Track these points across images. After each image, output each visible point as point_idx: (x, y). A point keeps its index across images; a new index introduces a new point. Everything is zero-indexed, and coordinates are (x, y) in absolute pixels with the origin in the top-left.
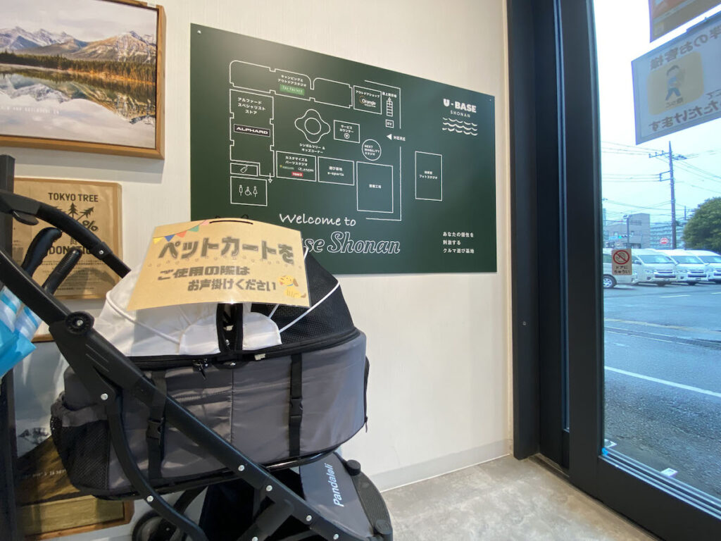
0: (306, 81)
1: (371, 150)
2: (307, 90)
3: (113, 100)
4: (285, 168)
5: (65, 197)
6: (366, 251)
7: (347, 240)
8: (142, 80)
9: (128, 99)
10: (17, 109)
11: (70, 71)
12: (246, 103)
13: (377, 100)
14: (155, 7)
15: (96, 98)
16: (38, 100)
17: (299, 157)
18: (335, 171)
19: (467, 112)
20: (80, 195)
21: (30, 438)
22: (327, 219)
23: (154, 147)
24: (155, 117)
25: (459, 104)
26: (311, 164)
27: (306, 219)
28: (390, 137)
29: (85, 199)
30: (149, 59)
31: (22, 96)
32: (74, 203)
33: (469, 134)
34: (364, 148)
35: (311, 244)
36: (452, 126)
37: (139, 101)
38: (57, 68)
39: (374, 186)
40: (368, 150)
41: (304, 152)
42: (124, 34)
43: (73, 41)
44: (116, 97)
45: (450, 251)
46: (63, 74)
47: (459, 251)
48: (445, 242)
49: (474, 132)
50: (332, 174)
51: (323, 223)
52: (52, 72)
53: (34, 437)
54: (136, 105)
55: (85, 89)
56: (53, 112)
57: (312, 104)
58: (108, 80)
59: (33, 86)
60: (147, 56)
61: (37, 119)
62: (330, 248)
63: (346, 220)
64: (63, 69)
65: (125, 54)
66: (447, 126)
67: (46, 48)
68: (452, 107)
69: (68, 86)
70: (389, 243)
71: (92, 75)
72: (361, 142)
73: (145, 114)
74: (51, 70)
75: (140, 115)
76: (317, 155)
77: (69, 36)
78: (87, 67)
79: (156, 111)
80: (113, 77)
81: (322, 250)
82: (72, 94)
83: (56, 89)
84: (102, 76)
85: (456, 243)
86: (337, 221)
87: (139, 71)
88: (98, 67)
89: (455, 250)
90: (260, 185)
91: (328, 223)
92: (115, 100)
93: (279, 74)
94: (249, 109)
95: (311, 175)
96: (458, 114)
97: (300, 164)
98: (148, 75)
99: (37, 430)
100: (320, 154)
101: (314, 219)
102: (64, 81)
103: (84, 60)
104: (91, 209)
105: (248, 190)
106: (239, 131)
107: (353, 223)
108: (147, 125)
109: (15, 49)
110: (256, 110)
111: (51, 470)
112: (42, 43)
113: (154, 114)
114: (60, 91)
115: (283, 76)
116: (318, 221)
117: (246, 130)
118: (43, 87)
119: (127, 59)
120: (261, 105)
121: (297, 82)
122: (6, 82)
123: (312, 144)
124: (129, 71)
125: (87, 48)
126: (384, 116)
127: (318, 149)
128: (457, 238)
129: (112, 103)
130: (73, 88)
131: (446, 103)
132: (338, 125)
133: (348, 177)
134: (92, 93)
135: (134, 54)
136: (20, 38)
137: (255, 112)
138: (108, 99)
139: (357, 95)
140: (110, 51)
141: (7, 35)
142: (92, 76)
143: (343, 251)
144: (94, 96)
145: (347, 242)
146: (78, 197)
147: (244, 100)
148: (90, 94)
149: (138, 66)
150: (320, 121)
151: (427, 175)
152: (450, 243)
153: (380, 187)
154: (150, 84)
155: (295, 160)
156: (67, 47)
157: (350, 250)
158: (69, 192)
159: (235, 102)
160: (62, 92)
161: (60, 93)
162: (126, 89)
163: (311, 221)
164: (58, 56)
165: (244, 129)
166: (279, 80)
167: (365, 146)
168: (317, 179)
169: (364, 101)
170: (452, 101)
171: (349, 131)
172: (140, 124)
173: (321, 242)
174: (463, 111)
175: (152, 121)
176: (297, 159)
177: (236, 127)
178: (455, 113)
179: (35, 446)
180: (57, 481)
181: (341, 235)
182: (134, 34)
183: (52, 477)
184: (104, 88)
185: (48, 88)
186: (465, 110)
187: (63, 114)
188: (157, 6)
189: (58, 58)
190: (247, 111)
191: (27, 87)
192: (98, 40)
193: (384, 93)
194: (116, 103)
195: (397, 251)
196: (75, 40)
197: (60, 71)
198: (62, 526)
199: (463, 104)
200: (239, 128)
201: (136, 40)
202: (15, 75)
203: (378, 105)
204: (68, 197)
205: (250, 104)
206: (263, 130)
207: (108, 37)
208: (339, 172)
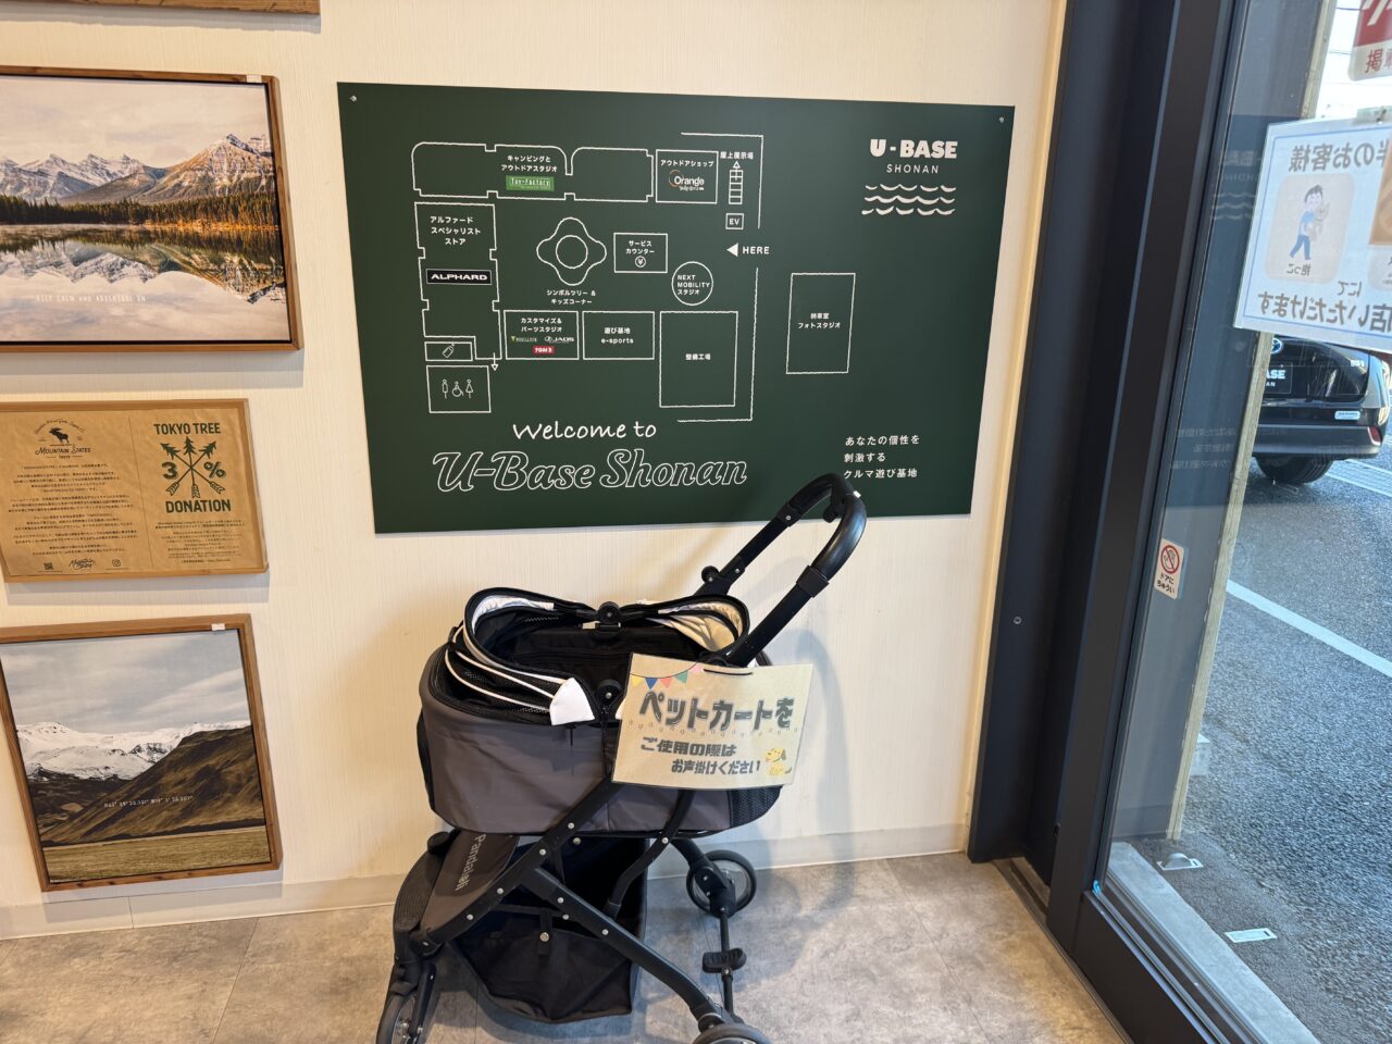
0: (557, 159)
1: (690, 285)
2: (558, 177)
3: (219, 266)
4: (522, 340)
5: (176, 429)
6: (675, 482)
7: (638, 462)
8: (258, 224)
9: (241, 262)
10: (85, 299)
11: (148, 226)
12: (444, 225)
13: (707, 174)
14: (260, 81)
15: (194, 267)
16: (112, 281)
17: (545, 316)
18: (617, 336)
19: (932, 161)
20: (196, 425)
21: (144, 755)
22: (600, 427)
23: (288, 339)
24: (284, 285)
25: (912, 144)
26: (569, 328)
27: (561, 431)
28: (734, 250)
29: (202, 430)
30: (264, 182)
31: (87, 277)
32: (190, 437)
33: (931, 212)
34: (676, 281)
35: (569, 474)
36: (885, 203)
37: (258, 262)
38: (128, 223)
39: (695, 357)
40: (685, 285)
41: (557, 306)
42: (219, 142)
43: (142, 171)
44: (223, 261)
45: (859, 474)
46: (139, 232)
47: (880, 473)
48: (848, 457)
49: (944, 207)
50: (611, 341)
51: (592, 435)
52: (121, 231)
53: (148, 754)
54: (254, 269)
55: (176, 253)
56: (136, 299)
57: (570, 207)
58: (207, 233)
59: (99, 259)
60: (260, 178)
61: (117, 312)
62: (604, 481)
63: (637, 427)
64: (137, 224)
65: (226, 181)
66: (877, 204)
67: (106, 189)
68: (892, 157)
69: (149, 252)
70: (725, 466)
71: (181, 227)
72: (671, 271)
73: (268, 283)
74: (119, 227)
75: (262, 286)
76: (579, 307)
77: (133, 161)
78: (171, 215)
79: (284, 275)
80: (213, 226)
81: (590, 483)
82: (159, 266)
83: (134, 260)
84: (196, 227)
85: (874, 458)
86: (619, 430)
87: (251, 208)
88: (189, 211)
89: (870, 473)
90: (480, 377)
91: (602, 435)
92: (223, 267)
93: (503, 152)
94: (452, 236)
95: (569, 349)
96: (907, 169)
97: (548, 329)
98: (266, 215)
99: (152, 746)
100: (586, 307)
101: (576, 430)
102: (143, 244)
103: (165, 202)
104: (213, 445)
105: (457, 388)
106: (435, 280)
107: (651, 431)
108: (273, 302)
109: (59, 196)
110: (463, 237)
111: (174, 795)
112: (97, 180)
113: (281, 280)
114: (140, 262)
115: (510, 158)
116: (583, 432)
117: (449, 276)
118: (115, 258)
119: (229, 191)
120: (472, 225)
121: (538, 163)
122: (59, 256)
123: (570, 288)
124: (236, 213)
125: (165, 179)
126: (724, 207)
127: (583, 297)
128: (877, 449)
129: (217, 272)
130: (159, 255)
131: (878, 148)
132: (623, 242)
133: (642, 346)
134: (187, 259)
135: (239, 178)
136: (61, 175)
137: (463, 240)
138: (211, 266)
139: (663, 171)
140: (203, 179)
141: (41, 173)
142: (181, 229)
143: (631, 483)
144: (190, 264)
145: (637, 468)
146: (193, 428)
147: (441, 220)
148: (185, 262)
149: (248, 201)
150: (587, 238)
151: (816, 321)
152: (860, 458)
153: (708, 357)
154: (271, 228)
155: (539, 324)
156: (135, 182)
157: (644, 482)
158: (180, 422)
159: (426, 226)
160: (144, 263)
161: (140, 265)
162: (236, 245)
163: (569, 433)
164: (125, 201)
165: (445, 276)
166: (505, 166)
167: (680, 277)
168: (581, 355)
169: (679, 180)
170: (894, 141)
171: (646, 251)
172: (263, 301)
173: (589, 470)
174: (922, 160)
175: (280, 293)
176: (542, 320)
177: (431, 273)
178: (898, 168)
179: (151, 765)
180: (183, 810)
181: (627, 455)
182: (234, 142)
183: (176, 804)
184: (202, 247)
185: (121, 259)
186: (928, 155)
187: (152, 300)
188: (263, 77)
189: (125, 204)
190: (448, 241)
191: (93, 261)
192: (179, 162)
193: (723, 155)
194: (224, 271)
195: (739, 479)
196: (145, 167)
197: (133, 227)
198: (192, 864)
199: (923, 144)
200: (435, 276)
201: (239, 150)
202: (69, 243)
203: (709, 185)
204: (180, 429)
205: (451, 225)
206: (479, 273)
207: (194, 155)
208: (624, 336)
